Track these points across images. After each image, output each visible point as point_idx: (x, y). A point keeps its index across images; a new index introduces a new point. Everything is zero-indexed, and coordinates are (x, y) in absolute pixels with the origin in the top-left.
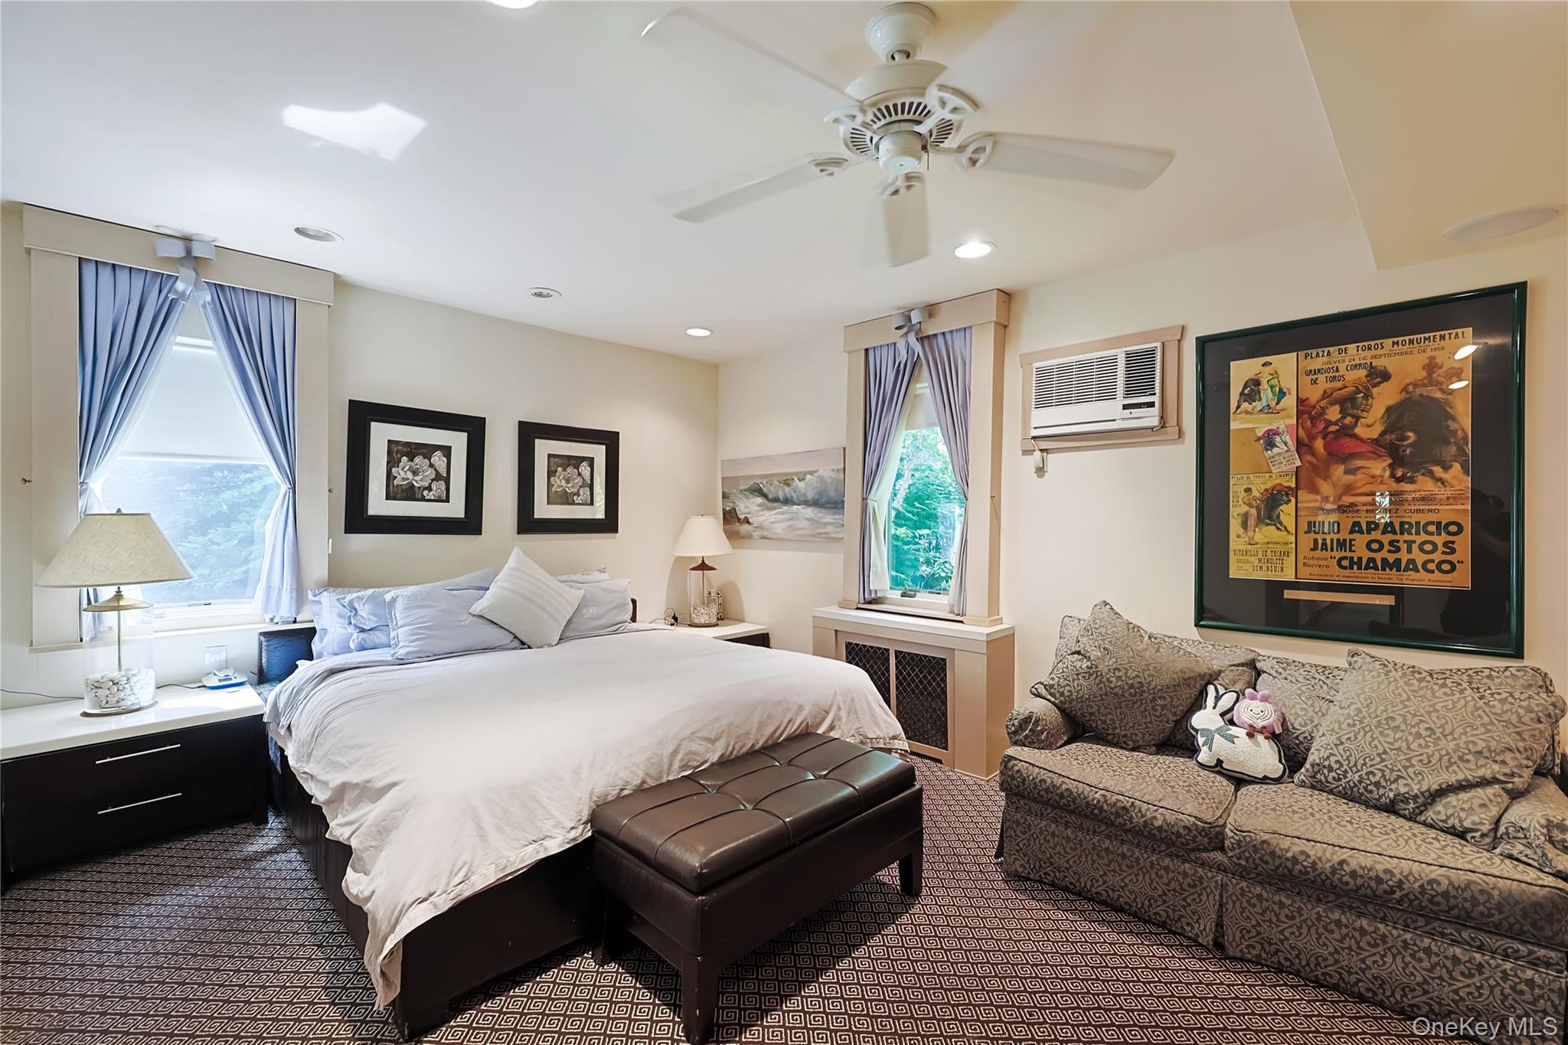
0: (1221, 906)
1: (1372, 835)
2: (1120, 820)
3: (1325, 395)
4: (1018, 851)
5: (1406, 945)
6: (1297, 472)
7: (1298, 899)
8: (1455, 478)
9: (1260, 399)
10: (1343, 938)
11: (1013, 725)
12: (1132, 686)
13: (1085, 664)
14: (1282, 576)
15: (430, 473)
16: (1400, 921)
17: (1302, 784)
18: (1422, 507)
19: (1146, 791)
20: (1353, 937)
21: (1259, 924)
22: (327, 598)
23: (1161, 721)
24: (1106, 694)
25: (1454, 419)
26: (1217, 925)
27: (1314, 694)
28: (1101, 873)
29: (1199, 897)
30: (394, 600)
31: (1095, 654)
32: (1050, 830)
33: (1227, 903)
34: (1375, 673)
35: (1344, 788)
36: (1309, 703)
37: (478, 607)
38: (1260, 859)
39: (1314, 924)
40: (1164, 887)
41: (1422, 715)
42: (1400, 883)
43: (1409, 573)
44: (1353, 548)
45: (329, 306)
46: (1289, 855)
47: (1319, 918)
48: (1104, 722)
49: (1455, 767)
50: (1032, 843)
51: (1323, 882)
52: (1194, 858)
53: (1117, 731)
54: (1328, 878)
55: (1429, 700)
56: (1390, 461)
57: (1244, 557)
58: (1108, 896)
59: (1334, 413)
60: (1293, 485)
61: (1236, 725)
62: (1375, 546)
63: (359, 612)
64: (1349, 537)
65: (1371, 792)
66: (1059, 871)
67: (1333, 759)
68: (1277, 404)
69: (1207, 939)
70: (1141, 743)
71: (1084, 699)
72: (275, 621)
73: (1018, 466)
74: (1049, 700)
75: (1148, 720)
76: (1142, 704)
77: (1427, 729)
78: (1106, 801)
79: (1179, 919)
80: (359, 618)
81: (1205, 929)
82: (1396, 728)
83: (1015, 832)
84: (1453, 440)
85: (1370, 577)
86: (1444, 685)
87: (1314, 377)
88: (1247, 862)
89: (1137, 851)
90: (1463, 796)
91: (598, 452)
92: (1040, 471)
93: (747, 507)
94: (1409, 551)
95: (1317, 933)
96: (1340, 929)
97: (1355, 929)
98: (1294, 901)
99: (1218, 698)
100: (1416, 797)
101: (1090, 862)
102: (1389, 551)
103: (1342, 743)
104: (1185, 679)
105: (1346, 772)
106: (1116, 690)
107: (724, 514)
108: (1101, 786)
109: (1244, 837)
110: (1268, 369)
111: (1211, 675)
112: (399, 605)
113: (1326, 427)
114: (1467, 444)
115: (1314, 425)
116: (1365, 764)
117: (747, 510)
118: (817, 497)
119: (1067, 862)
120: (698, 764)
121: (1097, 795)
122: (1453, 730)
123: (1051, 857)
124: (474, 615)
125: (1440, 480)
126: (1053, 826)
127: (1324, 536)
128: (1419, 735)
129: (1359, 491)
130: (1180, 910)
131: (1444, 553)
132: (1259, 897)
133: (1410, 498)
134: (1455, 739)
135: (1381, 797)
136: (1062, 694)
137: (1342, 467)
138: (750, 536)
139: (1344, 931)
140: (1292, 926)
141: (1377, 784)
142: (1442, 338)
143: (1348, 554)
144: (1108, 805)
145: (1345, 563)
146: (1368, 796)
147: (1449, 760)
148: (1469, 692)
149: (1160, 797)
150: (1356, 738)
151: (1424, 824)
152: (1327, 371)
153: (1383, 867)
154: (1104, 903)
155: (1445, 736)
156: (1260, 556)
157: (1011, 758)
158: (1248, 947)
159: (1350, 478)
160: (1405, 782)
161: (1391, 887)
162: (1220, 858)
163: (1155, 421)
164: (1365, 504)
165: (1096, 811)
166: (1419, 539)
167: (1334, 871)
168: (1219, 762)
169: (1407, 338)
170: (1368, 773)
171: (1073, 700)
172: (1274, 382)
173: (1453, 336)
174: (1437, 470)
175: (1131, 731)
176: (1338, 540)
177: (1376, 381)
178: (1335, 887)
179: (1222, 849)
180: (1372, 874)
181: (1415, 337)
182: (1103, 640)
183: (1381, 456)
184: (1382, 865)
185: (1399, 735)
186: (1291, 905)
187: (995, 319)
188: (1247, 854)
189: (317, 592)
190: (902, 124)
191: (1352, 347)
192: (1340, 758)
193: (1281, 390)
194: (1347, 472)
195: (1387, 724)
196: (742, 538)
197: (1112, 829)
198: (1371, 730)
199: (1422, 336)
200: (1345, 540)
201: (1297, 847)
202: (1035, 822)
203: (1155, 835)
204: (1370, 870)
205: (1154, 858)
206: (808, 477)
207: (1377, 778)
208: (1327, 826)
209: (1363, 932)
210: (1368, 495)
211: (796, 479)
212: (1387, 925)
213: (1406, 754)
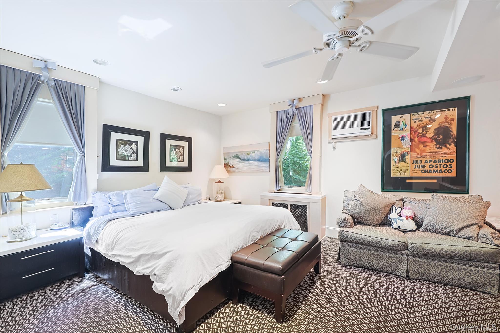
0: (408, 265)
1: (448, 241)
2: (378, 245)
3: (418, 126)
4: (345, 258)
5: (459, 268)
6: (410, 147)
7: (429, 260)
8: (452, 147)
9: (400, 127)
10: (442, 269)
11: (340, 221)
12: (373, 208)
13: (359, 203)
14: (406, 176)
15: (131, 151)
16: (457, 262)
17: (422, 231)
18: (444, 156)
19: (384, 236)
20: (444, 268)
21: (418, 269)
22: (98, 195)
23: (381, 217)
24: (365, 211)
25: (452, 132)
26: (407, 270)
27: (422, 206)
28: (371, 261)
29: (401, 263)
30: (126, 195)
31: (361, 200)
32: (355, 251)
33: (409, 264)
34: (441, 199)
35: (435, 230)
36: (421, 209)
37: (156, 196)
38: (420, 251)
39: (434, 267)
40: (390, 262)
41: (455, 209)
42: (458, 252)
43: (440, 173)
44: (425, 167)
45: (97, 90)
46: (428, 248)
47: (435, 265)
48: (365, 219)
49: (465, 221)
50: (349, 255)
51: (437, 254)
52: (399, 253)
53: (368, 221)
54: (439, 253)
55: (457, 205)
56: (435, 143)
57: (396, 171)
58: (374, 267)
59: (420, 131)
60: (409, 151)
61: (402, 217)
62: (431, 166)
63: (112, 199)
64: (424, 164)
65: (443, 230)
66: (358, 262)
67: (431, 223)
68: (405, 128)
69: (404, 275)
70: (375, 224)
71: (359, 213)
72: (77, 204)
73: (328, 147)
74: (348, 214)
75: (377, 217)
76: (376, 213)
77: (457, 212)
78: (373, 240)
79: (395, 271)
80: (112, 201)
81: (403, 272)
82: (449, 213)
83: (344, 252)
84: (452, 137)
85: (430, 175)
86: (460, 201)
87: (415, 121)
88: (415, 252)
89: (382, 253)
90: (468, 228)
91: (186, 144)
92: (334, 148)
93: (233, 162)
94: (440, 167)
95: (435, 269)
96: (441, 267)
97: (445, 266)
98: (428, 261)
99: (396, 210)
100: (456, 230)
101: (368, 258)
102: (435, 168)
103: (434, 218)
104: (387, 205)
105: (435, 226)
106: (368, 209)
107: (224, 165)
108: (371, 236)
109: (414, 245)
110: (402, 118)
111: (393, 204)
112: (128, 197)
113: (418, 134)
114: (455, 139)
115: (415, 134)
116: (441, 223)
117: (233, 163)
118: (259, 158)
119: (361, 259)
120: (255, 239)
121: (370, 239)
122: (464, 212)
123: (356, 258)
124: (155, 199)
125: (448, 148)
126: (356, 249)
127: (418, 164)
128: (455, 214)
129: (427, 152)
130: (395, 268)
131: (449, 167)
132: (418, 261)
133: (440, 153)
134: (465, 214)
135: (446, 231)
136: (352, 212)
137: (422, 145)
138: (234, 172)
139: (442, 267)
140: (428, 268)
141: (445, 228)
142: (449, 110)
143: (424, 169)
144: (374, 241)
145: (423, 171)
146: (442, 231)
147: (464, 220)
148: (466, 202)
149: (389, 237)
150: (438, 217)
151: (458, 237)
152: (419, 119)
153: (453, 249)
154: (372, 269)
155: (462, 214)
156: (400, 171)
157: (343, 231)
158: (415, 275)
159: (425, 148)
160: (453, 227)
161: (456, 254)
162: (407, 252)
163: (370, 133)
164: (429, 155)
165: (371, 243)
166: (443, 164)
167: (440, 251)
168: (399, 227)
169: (440, 110)
170: (442, 225)
171: (356, 213)
172: (404, 122)
173: (452, 110)
174: (448, 145)
175: (373, 221)
176: (421, 165)
177: (432, 122)
178: (440, 256)
179: (407, 249)
180: (451, 251)
181: (442, 110)
182: (363, 195)
183: (433, 142)
184: (453, 248)
185: (449, 215)
186: (427, 262)
187: (321, 103)
188: (416, 250)
189: (94, 193)
190: (346, 38)
191: (425, 113)
192: (433, 222)
193: (406, 124)
194: (424, 147)
195: (446, 212)
196: (232, 172)
197: (375, 248)
198: (442, 214)
199: (444, 110)
200: (423, 165)
201: (429, 247)
202: (350, 249)
203: (388, 248)
204: (450, 250)
205: (387, 255)
206: (256, 152)
207: (445, 227)
208: (436, 240)
209: (447, 266)
210: (430, 153)
211: (251, 153)
212: (453, 264)
213: (452, 219)
